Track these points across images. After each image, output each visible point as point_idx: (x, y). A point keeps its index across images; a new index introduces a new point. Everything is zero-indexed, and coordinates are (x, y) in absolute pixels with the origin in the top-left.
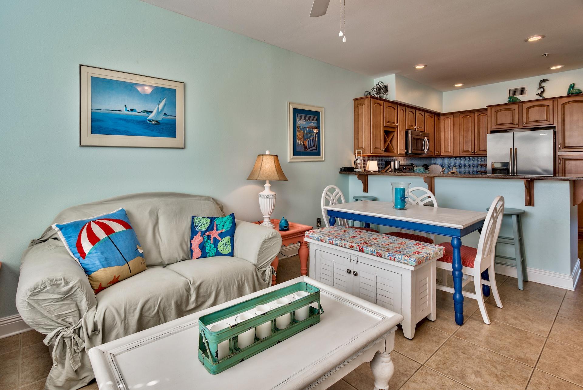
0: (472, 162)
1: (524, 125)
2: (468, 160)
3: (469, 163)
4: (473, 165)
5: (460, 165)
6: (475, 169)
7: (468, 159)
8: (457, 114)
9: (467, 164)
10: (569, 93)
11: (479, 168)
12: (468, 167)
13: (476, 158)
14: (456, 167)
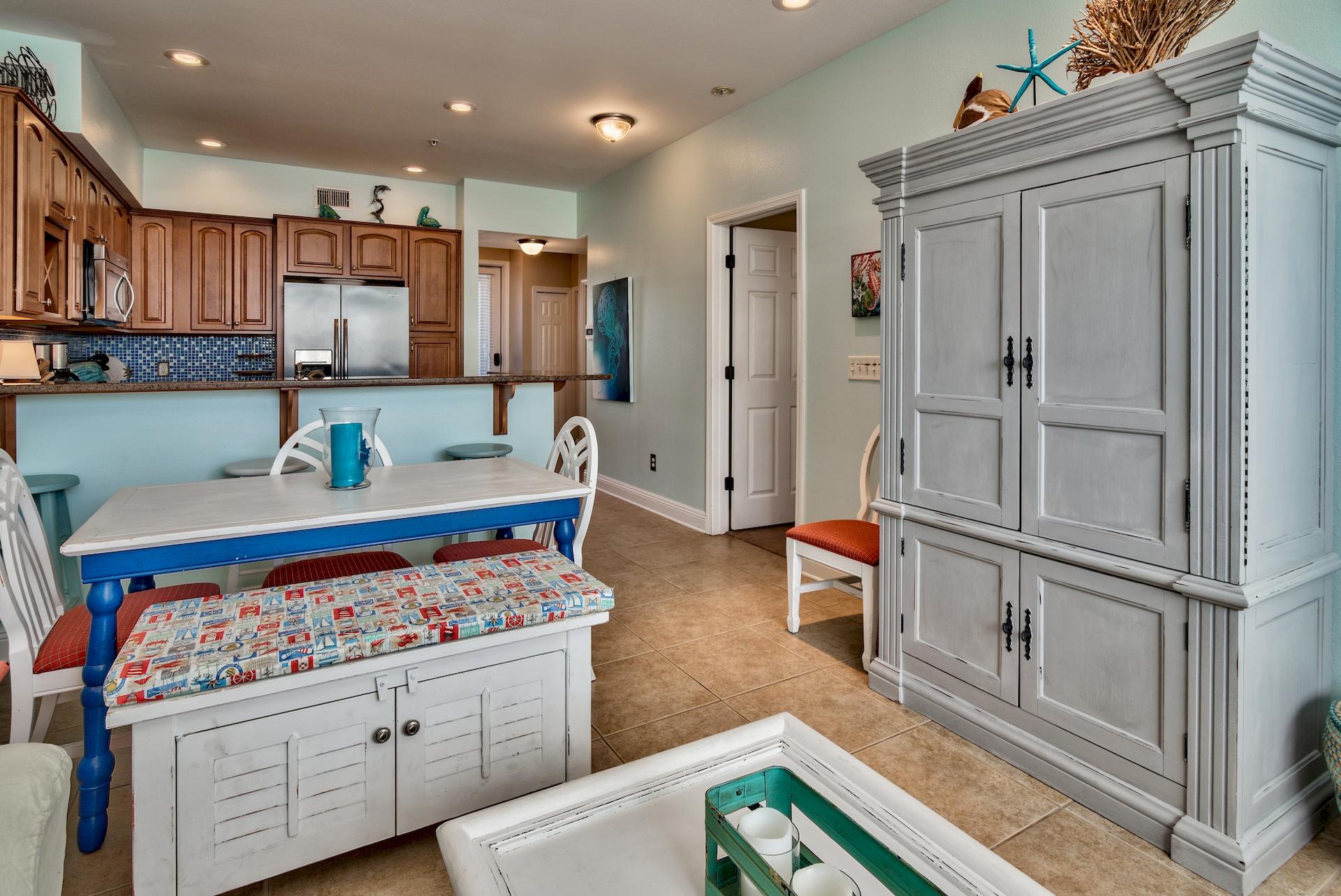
0: (215, 349)
1: (353, 272)
2: (205, 343)
3: (208, 352)
4: (219, 358)
5: (182, 358)
6: (222, 367)
7: (204, 340)
8: (183, 218)
9: (201, 355)
10: (421, 222)
11: (233, 364)
12: (204, 361)
13: (226, 340)
14: (168, 362)
